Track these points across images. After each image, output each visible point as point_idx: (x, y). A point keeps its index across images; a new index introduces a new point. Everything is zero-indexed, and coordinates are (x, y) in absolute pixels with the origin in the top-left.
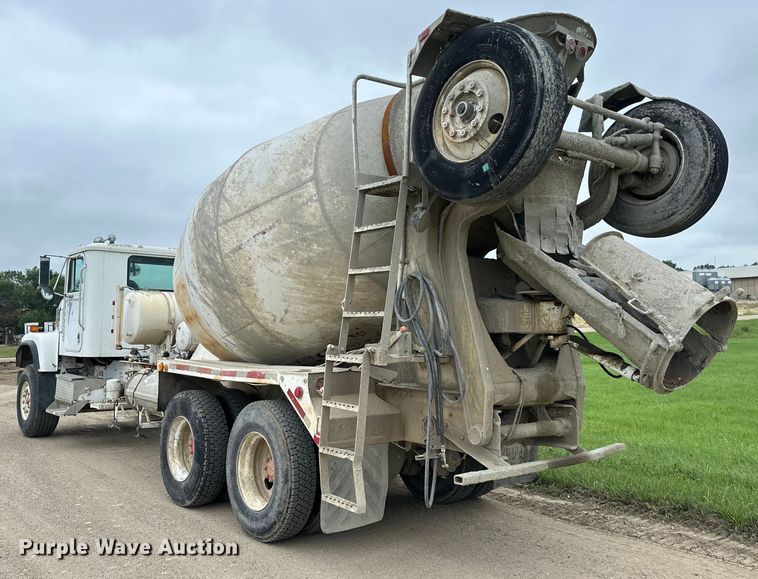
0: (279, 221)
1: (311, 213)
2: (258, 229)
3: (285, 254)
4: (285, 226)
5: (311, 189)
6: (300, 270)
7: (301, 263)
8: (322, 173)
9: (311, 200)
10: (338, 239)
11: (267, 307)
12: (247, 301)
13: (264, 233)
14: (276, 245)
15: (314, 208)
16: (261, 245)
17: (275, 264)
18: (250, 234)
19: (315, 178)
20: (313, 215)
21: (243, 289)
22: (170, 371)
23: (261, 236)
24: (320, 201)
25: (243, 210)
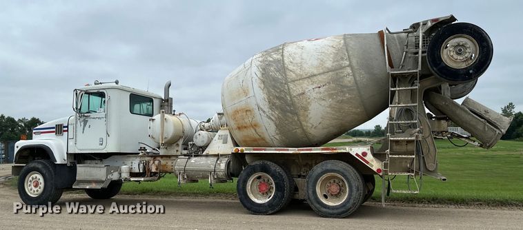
0: (329, 83)
1: (349, 80)
2: (315, 85)
3: (330, 98)
4: (332, 85)
5: (349, 70)
6: (336, 105)
7: (338, 102)
8: (354, 62)
9: (349, 74)
10: (359, 93)
11: (311, 121)
12: (302, 118)
13: (319, 87)
14: (326, 93)
15: (350, 78)
16: (317, 93)
17: (323, 102)
18: (311, 88)
19: (350, 66)
20: (350, 82)
21: (301, 112)
22: (245, 152)
23: (317, 89)
24: (354, 75)
25: (305, 76)
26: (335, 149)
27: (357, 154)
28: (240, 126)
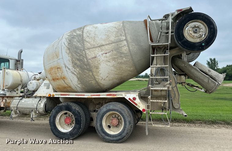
0: (112, 51)
1: (125, 49)
2: (103, 52)
3: (113, 60)
4: (114, 52)
5: (125, 43)
6: (117, 65)
7: (118, 63)
8: (129, 38)
9: (125, 46)
10: (132, 57)
11: (101, 75)
12: (95, 74)
13: (106, 54)
14: (111, 57)
15: (126, 48)
16: (104, 57)
17: (109, 63)
18: (100, 53)
19: (126, 40)
20: (126, 50)
21: (94, 70)
23: (105, 54)
24: (128, 46)
25: (97, 46)
26: (116, 95)
27: (129, 99)
28: (54, 78)
